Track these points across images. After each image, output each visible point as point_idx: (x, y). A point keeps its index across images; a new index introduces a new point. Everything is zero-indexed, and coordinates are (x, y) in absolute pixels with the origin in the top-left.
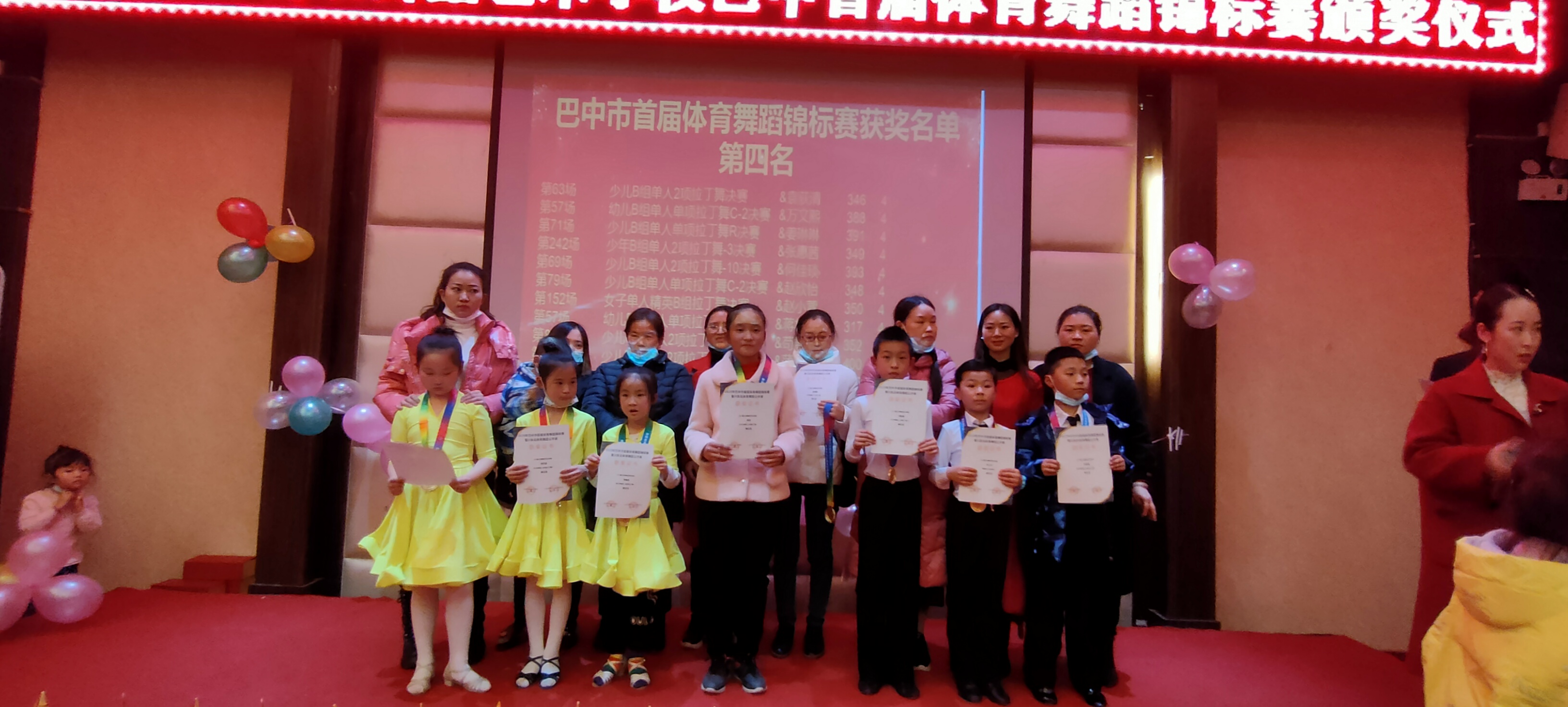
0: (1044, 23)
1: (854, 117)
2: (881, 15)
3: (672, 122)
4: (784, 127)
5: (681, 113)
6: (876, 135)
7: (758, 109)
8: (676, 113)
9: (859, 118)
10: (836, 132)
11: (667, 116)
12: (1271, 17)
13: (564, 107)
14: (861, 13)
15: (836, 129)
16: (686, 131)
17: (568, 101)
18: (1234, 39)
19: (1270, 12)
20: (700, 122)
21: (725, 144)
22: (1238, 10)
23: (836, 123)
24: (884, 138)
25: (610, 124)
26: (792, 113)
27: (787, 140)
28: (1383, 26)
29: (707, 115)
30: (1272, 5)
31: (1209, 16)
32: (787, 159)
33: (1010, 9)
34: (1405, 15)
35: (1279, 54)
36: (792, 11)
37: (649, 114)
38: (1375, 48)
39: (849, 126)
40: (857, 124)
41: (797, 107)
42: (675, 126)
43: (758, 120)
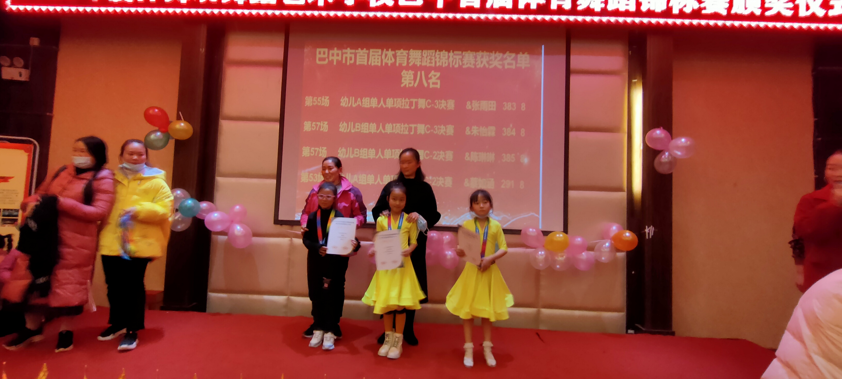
0: (577, 8)
1: (473, 56)
2: (488, 6)
3: (376, 60)
4: (436, 62)
5: (381, 55)
6: (484, 65)
7: (422, 53)
8: (378, 55)
9: (476, 57)
10: (463, 64)
11: (373, 57)
12: (702, 2)
13: (320, 53)
14: (477, 5)
16: (384, 64)
17: (322, 50)
18: (682, 14)
20: (391, 59)
21: (404, 72)
23: (463, 59)
24: (489, 67)
25: (344, 62)
26: (440, 54)
27: (436, 69)
28: (766, 6)
29: (395, 56)
31: (668, 2)
32: (437, 79)
35: (704, 22)
36: (440, 5)
37: (364, 56)
38: (762, 18)
39: (470, 61)
41: (442, 51)
42: (378, 62)
43: (422, 58)
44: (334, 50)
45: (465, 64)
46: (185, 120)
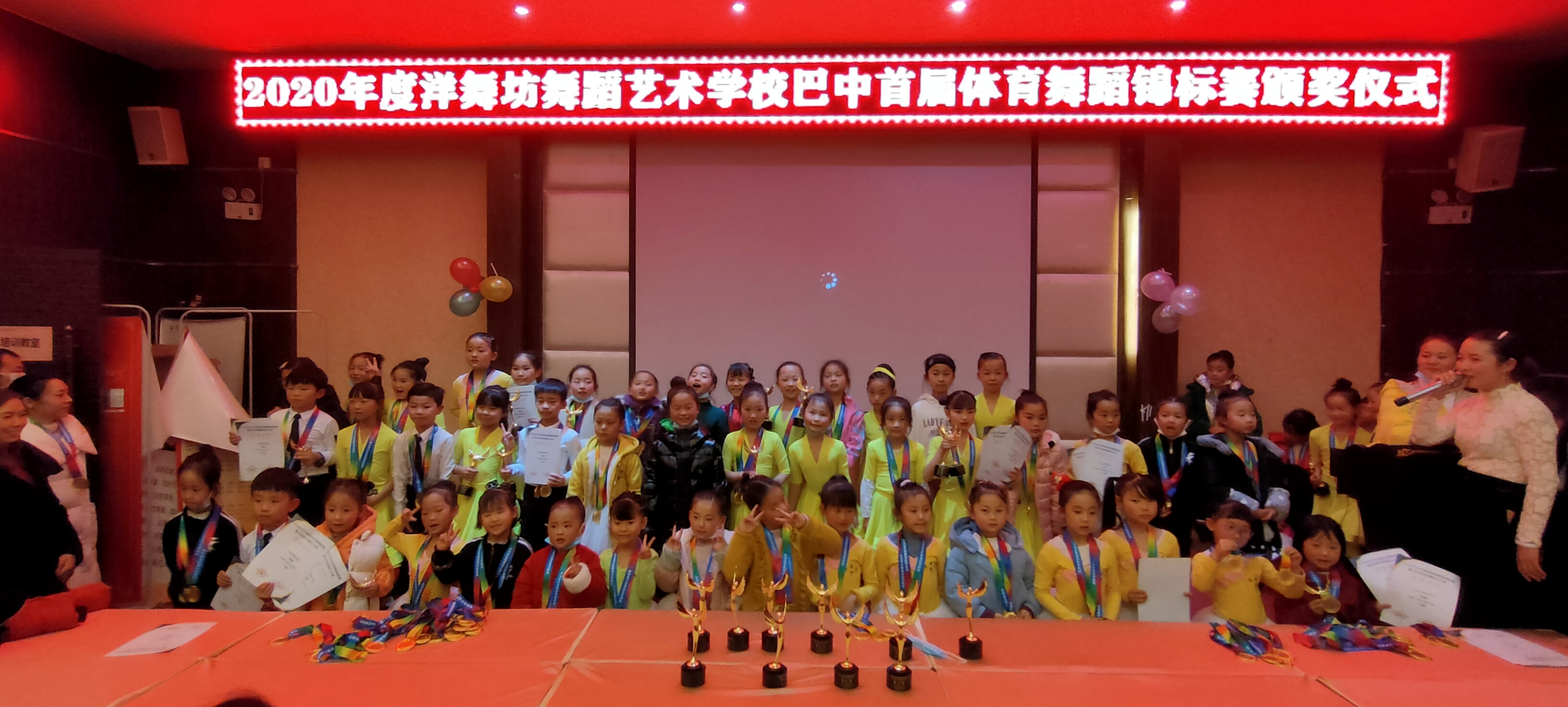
2: (921, 103)
14: (905, 102)
19: (1221, 86)
22: (1196, 85)
28: (1311, 92)
30: (1224, 80)
31: (1174, 91)
33: (1019, 93)
34: (1329, 83)
38: (1305, 110)
46: (500, 275)
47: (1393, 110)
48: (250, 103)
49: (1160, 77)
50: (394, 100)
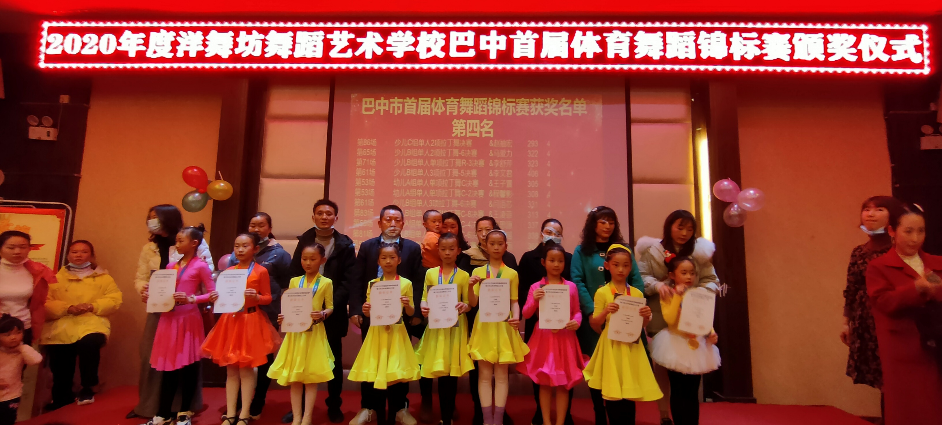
0: (634, 56)
1: (527, 103)
2: (543, 55)
3: (426, 110)
4: (488, 110)
5: (431, 104)
6: (539, 113)
7: (473, 101)
8: (428, 104)
9: (530, 104)
10: (517, 112)
11: (423, 106)
12: (764, 48)
13: (366, 103)
14: (531, 54)
15: (517, 110)
16: (433, 114)
17: (368, 100)
18: (744, 61)
19: (764, 46)
20: (441, 109)
21: (455, 120)
22: (745, 45)
23: (517, 107)
24: (544, 115)
25: (391, 112)
26: (492, 102)
27: (489, 117)
28: (829, 51)
29: (445, 105)
30: (765, 42)
31: (729, 49)
32: (490, 128)
33: (615, 49)
34: (842, 44)
35: (770, 69)
36: (493, 56)
37: (413, 105)
38: (826, 63)
39: (524, 108)
40: (528, 107)
41: (495, 99)
42: (427, 111)
43: (473, 107)
44: (381, 100)
45: (519, 111)
46: (224, 179)
47: (890, 64)
48: (51, 51)
49: (718, 39)
50: (157, 51)
